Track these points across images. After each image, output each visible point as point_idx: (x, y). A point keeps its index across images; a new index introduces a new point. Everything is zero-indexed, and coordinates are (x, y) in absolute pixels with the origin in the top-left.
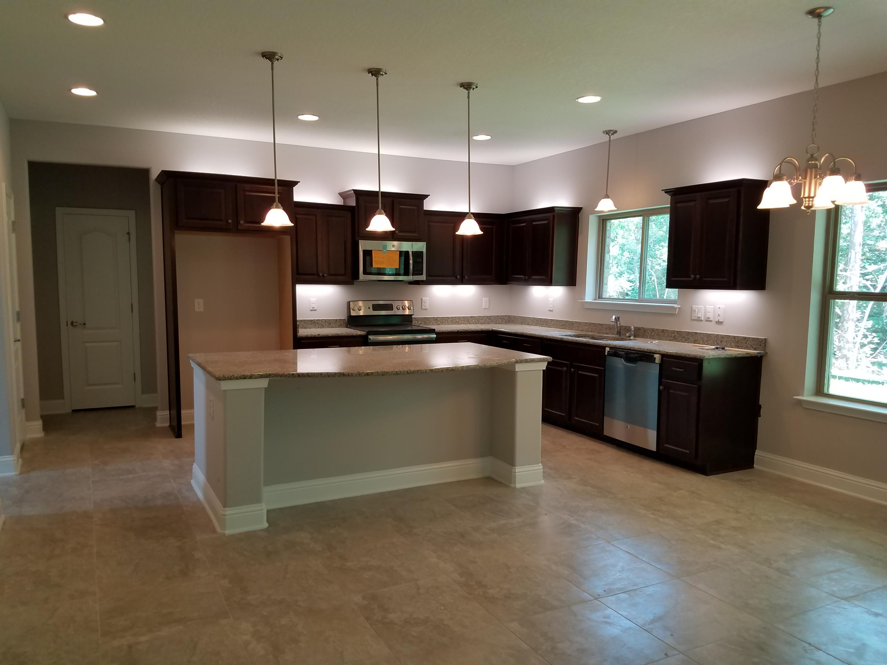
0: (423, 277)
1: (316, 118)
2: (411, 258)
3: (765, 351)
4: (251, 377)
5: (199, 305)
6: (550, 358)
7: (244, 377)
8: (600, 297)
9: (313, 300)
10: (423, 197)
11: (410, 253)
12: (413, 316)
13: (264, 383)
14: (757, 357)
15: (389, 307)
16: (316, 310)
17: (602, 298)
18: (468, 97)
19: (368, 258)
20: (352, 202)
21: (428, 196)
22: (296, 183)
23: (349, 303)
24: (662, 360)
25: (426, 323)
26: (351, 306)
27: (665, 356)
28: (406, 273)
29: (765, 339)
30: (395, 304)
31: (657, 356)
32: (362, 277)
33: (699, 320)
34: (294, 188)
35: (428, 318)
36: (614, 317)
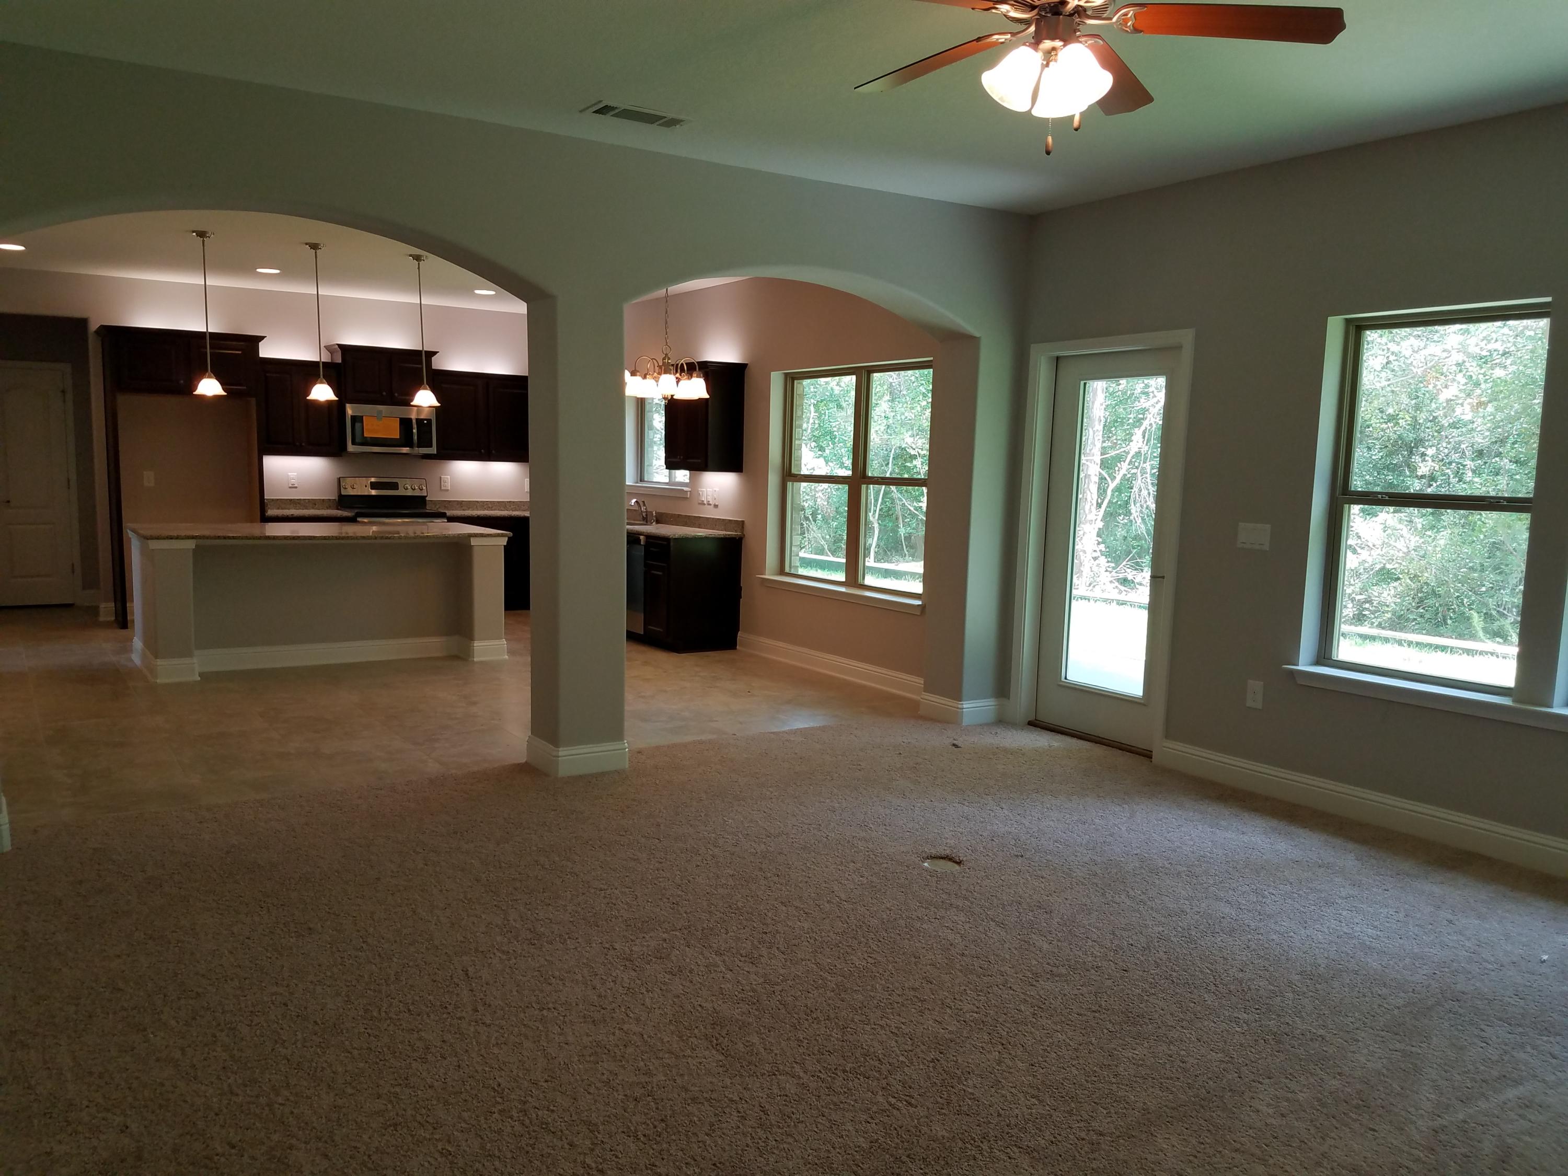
0: (433, 450)
1: (277, 271)
2: (415, 426)
3: (742, 533)
4: (178, 538)
5: (149, 479)
6: (510, 534)
7: (171, 538)
8: (642, 480)
9: (292, 475)
10: (431, 354)
11: (414, 421)
12: (427, 499)
13: (191, 544)
14: (735, 538)
15: (395, 486)
16: (296, 487)
17: (644, 481)
18: (419, 268)
19: (358, 425)
20: (339, 360)
21: (437, 352)
22: (262, 338)
23: (339, 479)
24: (646, 542)
25: (446, 507)
26: (343, 484)
27: (649, 537)
28: (409, 444)
29: (743, 521)
30: (401, 482)
31: (642, 537)
32: (351, 448)
33: (702, 504)
34: (260, 343)
35: (450, 501)
36: (634, 500)
